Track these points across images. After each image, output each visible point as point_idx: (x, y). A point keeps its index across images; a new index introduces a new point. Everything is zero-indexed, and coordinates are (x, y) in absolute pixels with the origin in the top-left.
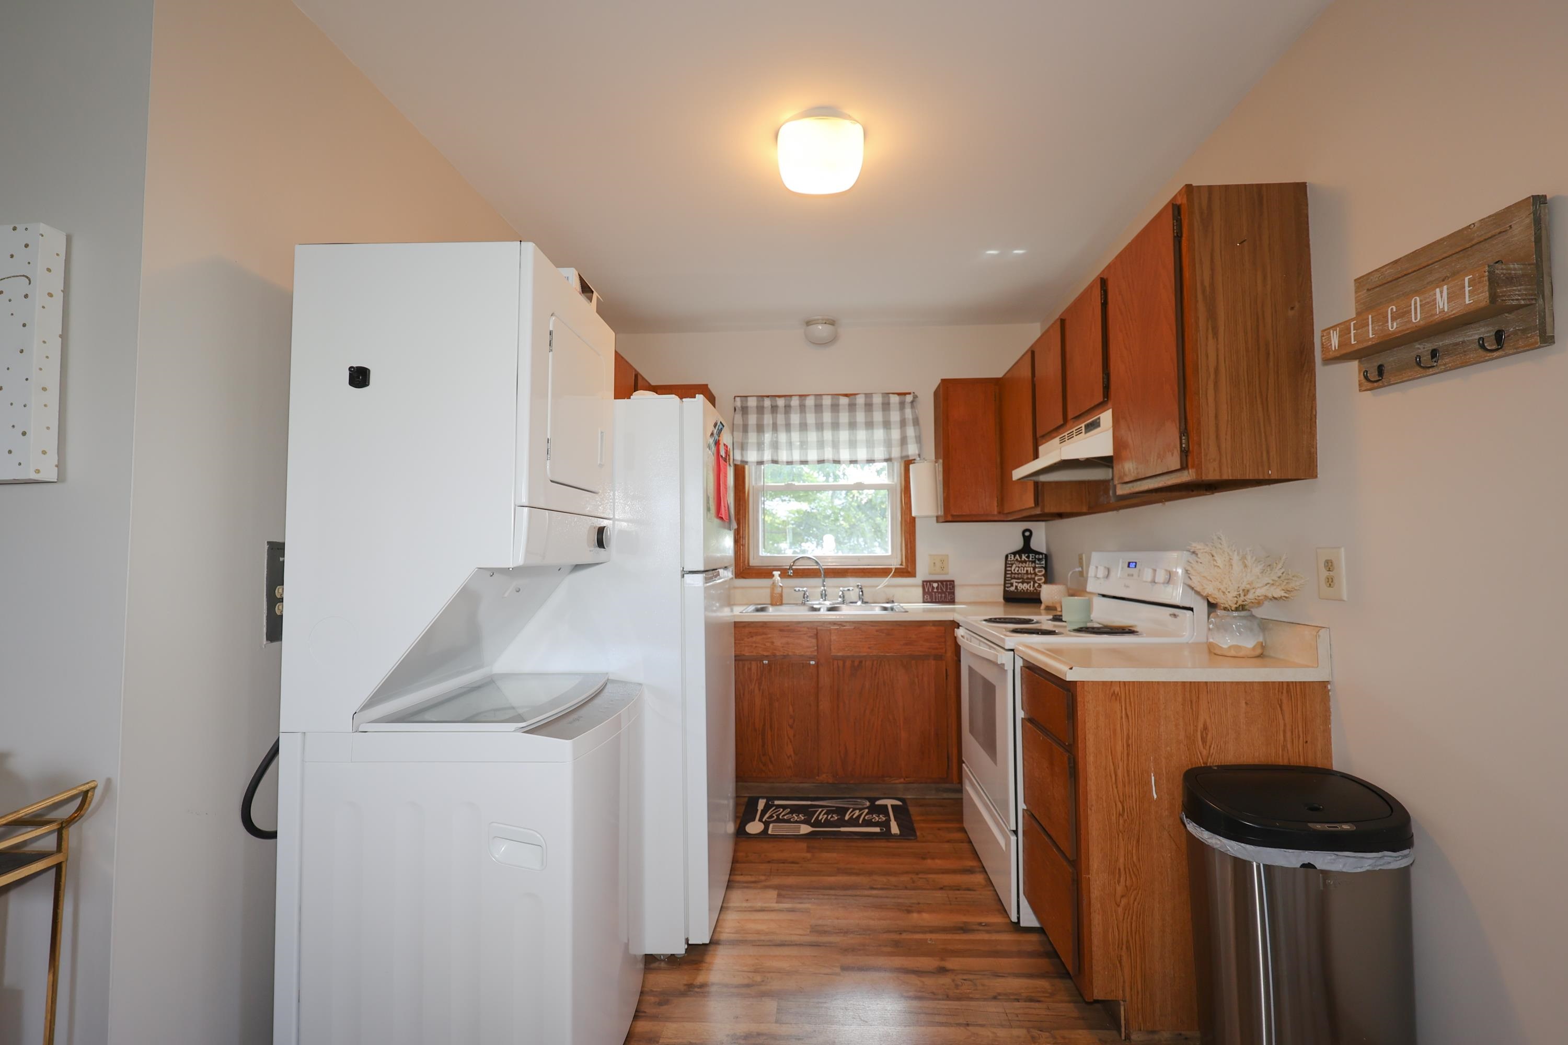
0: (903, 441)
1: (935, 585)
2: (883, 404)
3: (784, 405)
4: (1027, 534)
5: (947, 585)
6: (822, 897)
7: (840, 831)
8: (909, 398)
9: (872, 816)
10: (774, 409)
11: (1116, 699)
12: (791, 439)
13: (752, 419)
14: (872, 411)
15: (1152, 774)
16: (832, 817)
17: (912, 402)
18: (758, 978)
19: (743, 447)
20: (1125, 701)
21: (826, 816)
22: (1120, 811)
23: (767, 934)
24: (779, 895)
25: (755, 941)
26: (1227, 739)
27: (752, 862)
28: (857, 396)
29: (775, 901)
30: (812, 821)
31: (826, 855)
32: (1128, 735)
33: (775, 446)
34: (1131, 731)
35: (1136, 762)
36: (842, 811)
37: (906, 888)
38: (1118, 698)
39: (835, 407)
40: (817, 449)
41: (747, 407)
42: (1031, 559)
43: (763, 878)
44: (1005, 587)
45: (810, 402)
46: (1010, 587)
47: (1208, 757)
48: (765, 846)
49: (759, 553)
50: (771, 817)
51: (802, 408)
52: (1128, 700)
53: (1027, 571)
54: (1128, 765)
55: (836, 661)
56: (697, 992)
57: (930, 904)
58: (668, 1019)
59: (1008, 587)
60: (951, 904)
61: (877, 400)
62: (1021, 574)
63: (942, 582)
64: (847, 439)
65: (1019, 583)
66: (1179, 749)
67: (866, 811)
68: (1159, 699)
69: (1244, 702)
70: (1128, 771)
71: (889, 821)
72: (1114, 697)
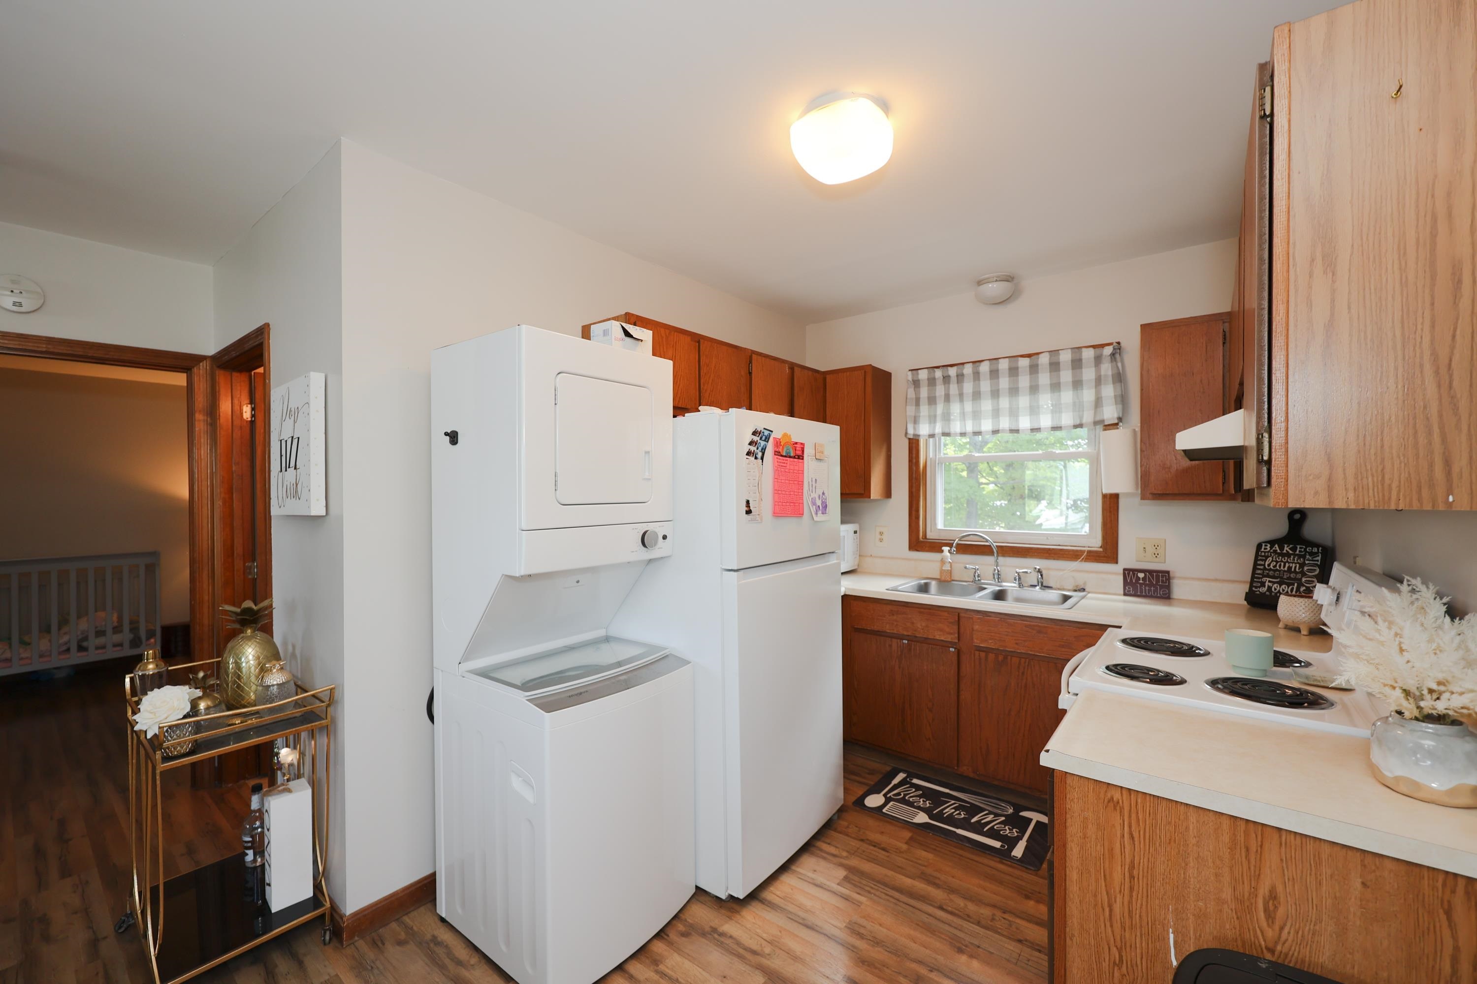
0: (1098, 403)
1: (1141, 575)
2: (1073, 361)
3: (955, 375)
4: (1297, 516)
5: (1158, 577)
6: (883, 896)
7: (955, 832)
8: (1108, 351)
9: (1005, 827)
10: (946, 379)
11: (1115, 809)
12: (964, 409)
13: (924, 392)
14: (1059, 371)
15: (1171, 930)
16: (959, 814)
17: (1113, 355)
18: (767, 950)
19: (916, 421)
20: (1130, 816)
21: (953, 810)
22: (1115, 960)
23: (807, 911)
24: (846, 878)
25: (791, 912)
26: (1317, 928)
27: (847, 835)
28: (1041, 356)
29: (838, 881)
30: (934, 812)
31: (922, 854)
32: (1132, 862)
33: (947, 417)
34: (1137, 858)
35: (1144, 903)
36: (974, 810)
37: (978, 923)
38: (1118, 808)
39: (1014, 371)
40: (993, 419)
41: (919, 381)
42: (1297, 552)
43: (845, 854)
44: (1251, 586)
45: (985, 368)
46: (1259, 587)
47: (1276, 943)
48: (871, 822)
49: (935, 524)
50: (899, 794)
51: (977, 375)
52: (1134, 816)
53: (1290, 568)
54: (1130, 902)
55: (978, 652)
56: (715, 938)
57: (993, 953)
58: (679, 951)
59: (1256, 587)
60: (1016, 964)
61: (1065, 357)
62: (1279, 571)
63: (1151, 572)
64: (1028, 405)
65: (1274, 583)
66: (1221, 911)
67: (1003, 818)
68: (1187, 828)
69: (1360, 880)
70: (1130, 912)
71: (1020, 838)
72: (1111, 804)
